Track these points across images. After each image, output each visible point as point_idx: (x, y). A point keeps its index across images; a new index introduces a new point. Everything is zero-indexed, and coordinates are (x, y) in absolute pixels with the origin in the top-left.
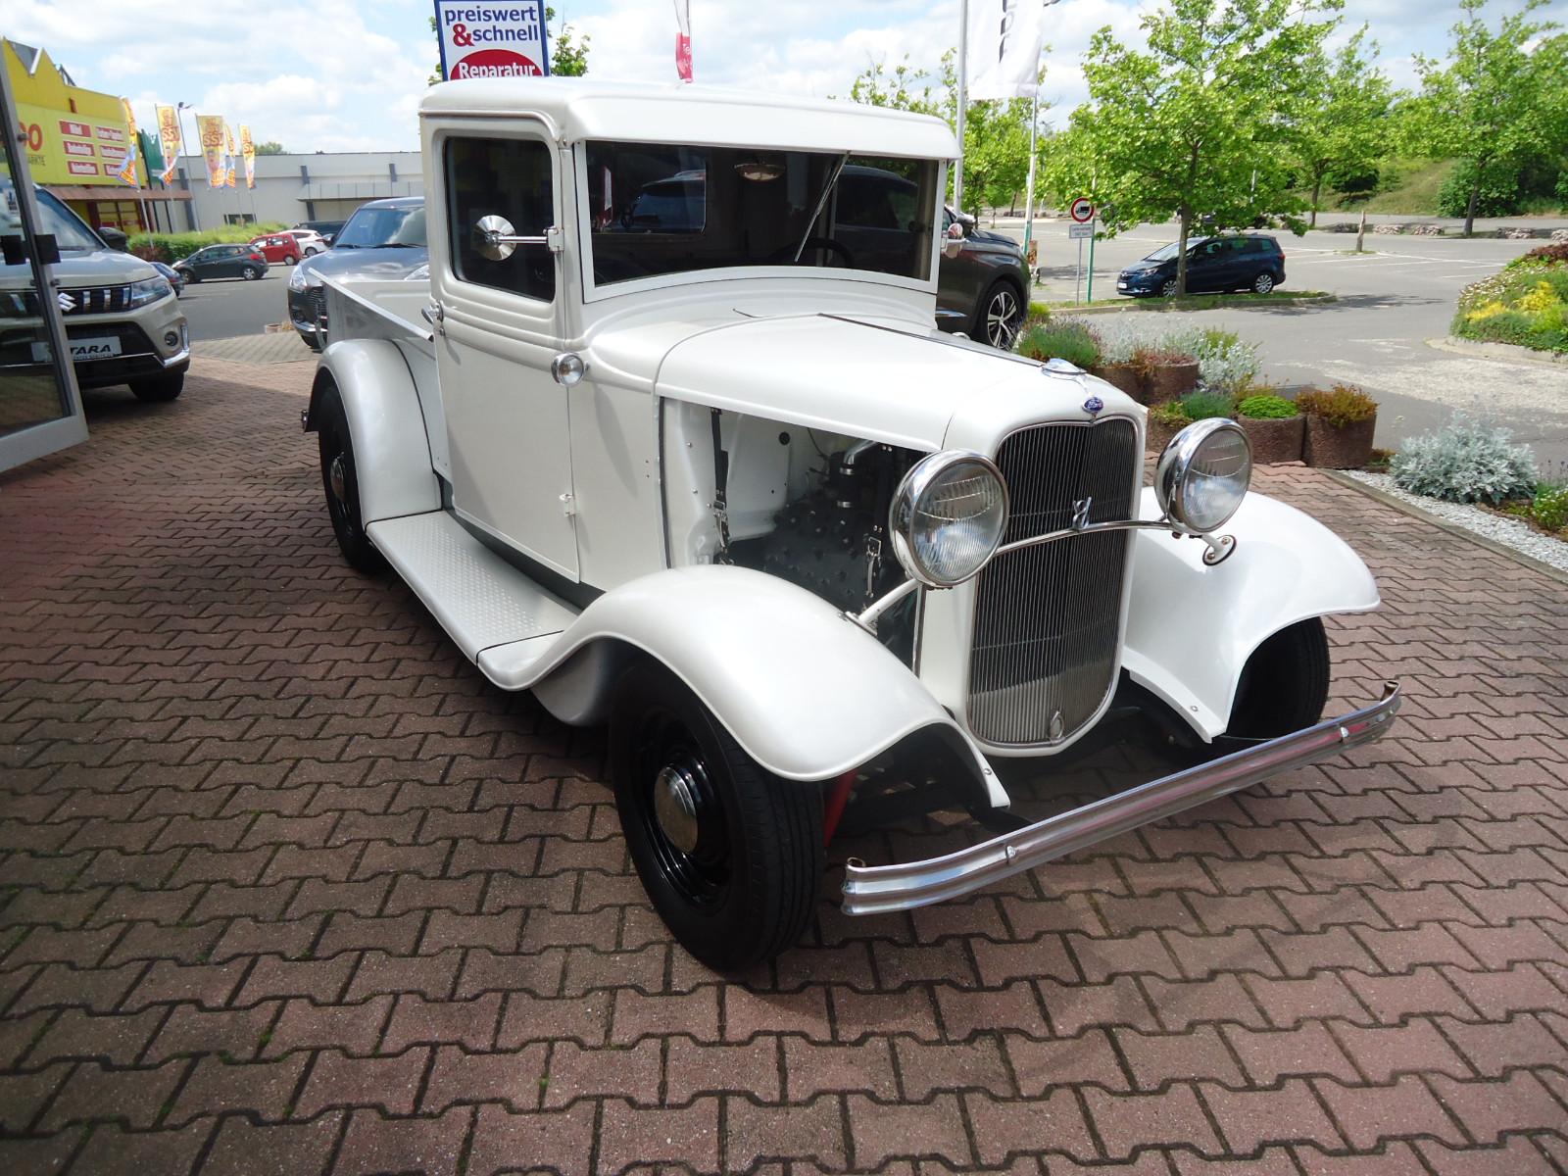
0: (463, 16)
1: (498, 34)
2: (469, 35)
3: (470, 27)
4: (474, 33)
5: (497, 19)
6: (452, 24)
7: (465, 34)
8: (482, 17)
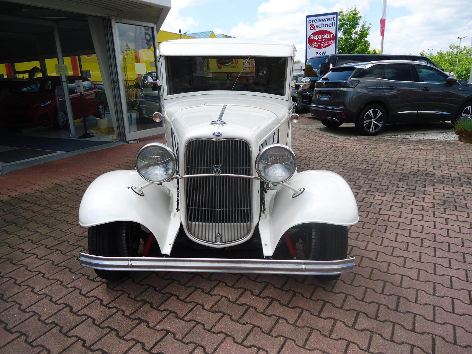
0: (313, 21)
1: (323, 26)
2: (314, 27)
3: (315, 24)
4: (316, 26)
5: (323, 21)
6: (310, 24)
7: (313, 27)
8: (319, 21)
